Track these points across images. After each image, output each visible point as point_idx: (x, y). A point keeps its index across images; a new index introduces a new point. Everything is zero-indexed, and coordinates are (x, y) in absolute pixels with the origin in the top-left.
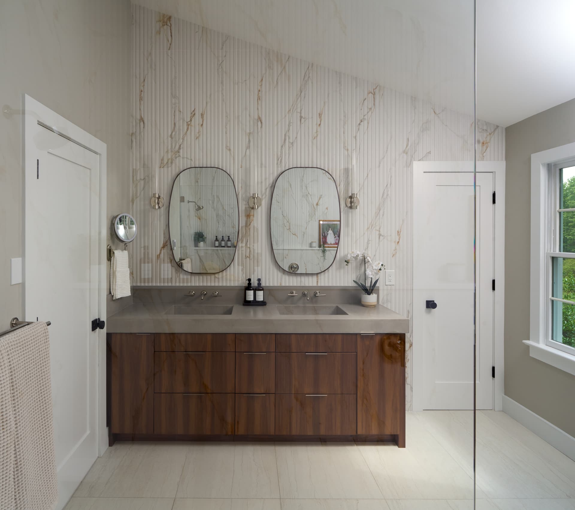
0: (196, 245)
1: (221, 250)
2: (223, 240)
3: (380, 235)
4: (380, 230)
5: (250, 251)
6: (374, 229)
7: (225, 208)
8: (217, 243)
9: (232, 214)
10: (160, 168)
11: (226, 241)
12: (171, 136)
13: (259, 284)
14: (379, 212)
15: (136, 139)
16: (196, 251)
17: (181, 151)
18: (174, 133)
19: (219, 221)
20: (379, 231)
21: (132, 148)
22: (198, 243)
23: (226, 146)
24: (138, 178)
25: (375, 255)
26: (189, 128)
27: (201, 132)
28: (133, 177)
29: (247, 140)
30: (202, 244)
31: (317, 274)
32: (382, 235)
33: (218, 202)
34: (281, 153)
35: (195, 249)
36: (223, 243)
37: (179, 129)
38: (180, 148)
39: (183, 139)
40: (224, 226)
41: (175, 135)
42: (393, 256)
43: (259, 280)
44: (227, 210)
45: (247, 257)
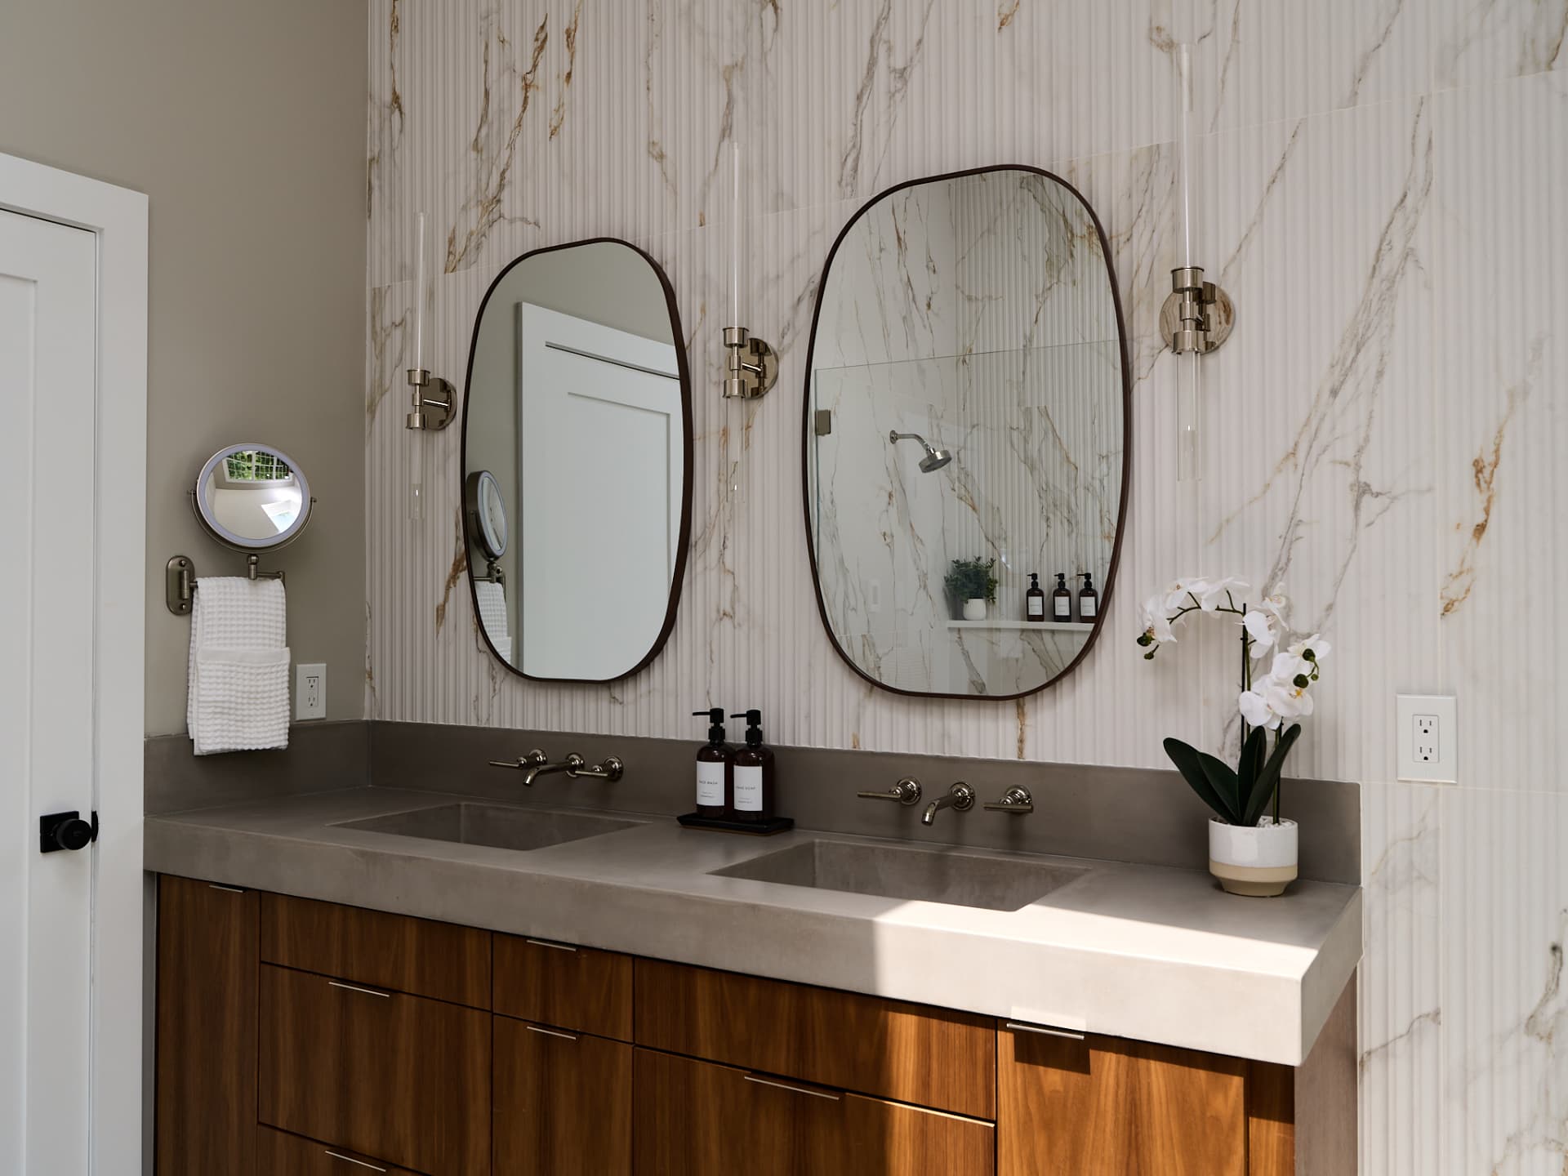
0: (957, 613)
1: (1053, 632)
2: (1061, 590)
3: (1362, 490)
4: (1363, 462)
5: (735, 588)
6: (1326, 458)
7: (1072, 460)
8: (1036, 605)
9: (1101, 481)
10: (445, 272)
11: (1074, 594)
12: (477, 144)
13: (754, 735)
14: (1354, 360)
15: (380, 178)
16: (956, 635)
17: (505, 195)
18: (484, 131)
19: (1051, 516)
20: (1358, 467)
21: (370, 216)
22: (965, 605)
23: (649, 143)
24: (387, 323)
25: (1330, 607)
26: (530, 101)
27: (565, 107)
28: (373, 317)
29: (724, 100)
30: (976, 607)
31: (1018, 699)
32: (1375, 489)
33: (1046, 433)
34: (856, 130)
35: (950, 629)
36: (1063, 606)
37: (501, 111)
38: (501, 187)
39: (511, 146)
40: (1069, 535)
41: (488, 135)
42: (1446, 610)
43: (753, 717)
44: (1080, 465)
45: (724, 614)
